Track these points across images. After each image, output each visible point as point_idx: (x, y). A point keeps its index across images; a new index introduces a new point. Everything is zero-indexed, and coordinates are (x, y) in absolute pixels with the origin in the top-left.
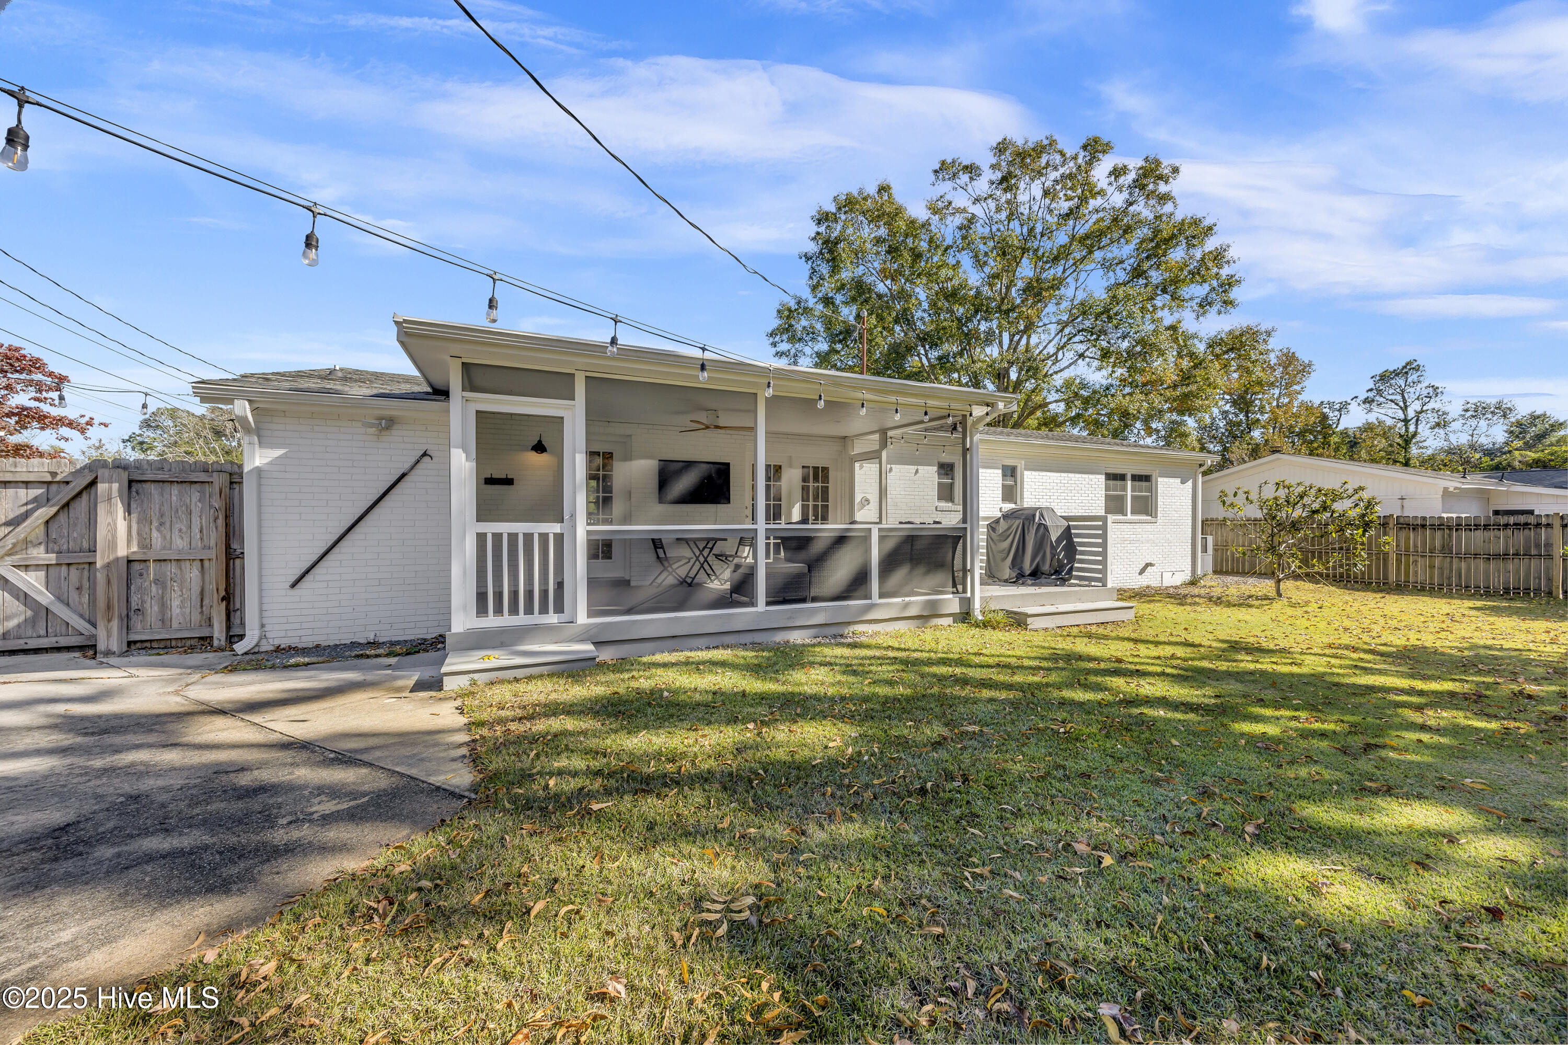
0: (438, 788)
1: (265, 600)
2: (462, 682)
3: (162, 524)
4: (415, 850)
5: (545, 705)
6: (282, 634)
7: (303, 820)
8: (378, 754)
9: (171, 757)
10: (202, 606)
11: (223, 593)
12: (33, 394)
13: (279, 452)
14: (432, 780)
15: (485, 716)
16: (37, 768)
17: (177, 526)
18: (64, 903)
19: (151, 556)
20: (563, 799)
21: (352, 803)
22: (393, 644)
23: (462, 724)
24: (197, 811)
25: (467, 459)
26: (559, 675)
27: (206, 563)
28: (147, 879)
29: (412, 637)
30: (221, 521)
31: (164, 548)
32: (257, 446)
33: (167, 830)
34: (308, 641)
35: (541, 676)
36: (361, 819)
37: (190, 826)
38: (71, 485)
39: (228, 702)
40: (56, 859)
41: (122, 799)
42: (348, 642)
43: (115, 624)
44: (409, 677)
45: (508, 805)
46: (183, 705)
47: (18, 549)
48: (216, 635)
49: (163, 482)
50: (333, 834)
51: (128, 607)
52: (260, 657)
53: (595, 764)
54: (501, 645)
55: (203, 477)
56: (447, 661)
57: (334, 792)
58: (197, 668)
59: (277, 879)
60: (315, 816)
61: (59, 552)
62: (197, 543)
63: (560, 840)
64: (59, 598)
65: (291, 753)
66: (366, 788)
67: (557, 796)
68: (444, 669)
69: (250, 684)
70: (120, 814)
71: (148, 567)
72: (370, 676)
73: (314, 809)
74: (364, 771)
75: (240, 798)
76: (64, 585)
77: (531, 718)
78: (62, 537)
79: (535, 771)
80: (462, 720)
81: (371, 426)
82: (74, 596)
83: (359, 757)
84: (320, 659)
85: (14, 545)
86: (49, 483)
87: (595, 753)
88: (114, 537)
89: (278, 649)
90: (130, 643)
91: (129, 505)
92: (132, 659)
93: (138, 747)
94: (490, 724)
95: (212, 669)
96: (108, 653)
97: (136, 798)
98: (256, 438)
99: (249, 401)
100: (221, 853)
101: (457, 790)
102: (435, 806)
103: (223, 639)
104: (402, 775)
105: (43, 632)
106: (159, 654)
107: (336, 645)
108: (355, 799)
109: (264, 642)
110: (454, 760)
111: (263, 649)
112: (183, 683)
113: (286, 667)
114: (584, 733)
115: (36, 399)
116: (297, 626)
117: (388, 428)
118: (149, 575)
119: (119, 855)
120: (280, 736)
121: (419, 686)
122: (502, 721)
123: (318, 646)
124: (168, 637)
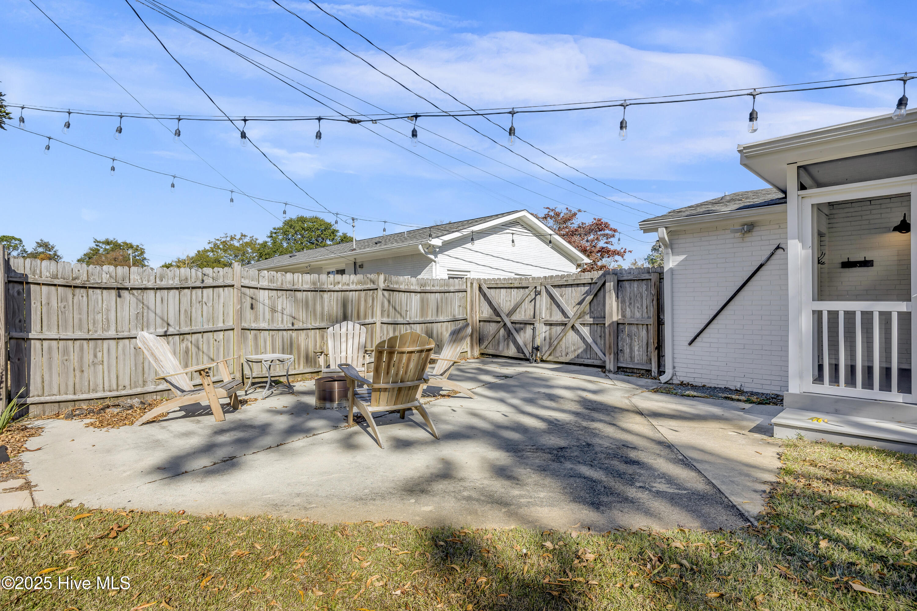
0: (734, 506)
1: (675, 351)
2: (792, 434)
3: (630, 304)
4: (692, 538)
5: (858, 477)
6: (684, 374)
7: (647, 489)
8: (707, 466)
9: (609, 430)
10: (647, 352)
11: (656, 345)
12: (605, 241)
13: (682, 257)
14: (732, 498)
15: (797, 467)
16: (566, 419)
17: (637, 305)
18: (548, 481)
19: (627, 321)
20: (828, 563)
21: (676, 491)
22: (752, 394)
23: (775, 467)
24: (606, 462)
25: (803, 247)
26: (889, 454)
27: (649, 326)
28: (575, 485)
29: (768, 392)
30: (655, 302)
31: (631, 317)
32: (671, 255)
33: (592, 466)
34: (698, 382)
35: (868, 450)
36: (676, 503)
37: (600, 468)
38: (598, 284)
39: (646, 410)
40: (554, 461)
41: (584, 444)
42: (723, 387)
43: (612, 356)
44: (752, 421)
45: (774, 543)
46: (628, 405)
47: (581, 316)
48: (653, 369)
49: (631, 280)
50: (658, 505)
51: (618, 349)
52: (671, 386)
53: (881, 549)
54: (836, 412)
55: (647, 276)
56: (781, 415)
57: (670, 480)
58: (641, 386)
59: (620, 514)
60: (654, 489)
61: (594, 318)
62: (645, 315)
63: (806, 595)
64: (594, 340)
65: (661, 448)
66: (689, 485)
67: (822, 558)
68: (774, 420)
69: (661, 401)
70: (581, 450)
71: (625, 327)
72: (727, 414)
73: (655, 485)
74: (693, 474)
75: (626, 463)
76: (596, 334)
77: (837, 482)
78: (595, 310)
79: (813, 527)
80: (779, 464)
81: (736, 231)
82: (599, 339)
83: (695, 464)
84: (703, 395)
85: (580, 314)
86: (590, 284)
87: (886, 539)
88: (612, 310)
89: (682, 384)
90: (619, 368)
91: (618, 293)
92: (618, 376)
93: (601, 421)
94: (797, 476)
95: (647, 388)
96: (610, 371)
97: (589, 445)
98: (670, 250)
99: (666, 228)
100: (605, 488)
101: (746, 514)
102: (725, 517)
103: (656, 372)
104: (714, 486)
105: (589, 357)
106: (628, 376)
107: (715, 388)
108: (679, 489)
109: (675, 378)
110: (755, 491)
111: (675, 382)
112: (633, 393)
113: (683, 396)
114: (886, 516)
115: (606, 243)
116: (692, 371)
117: (749, 231)
118: (625, 331)
119: (571, 469)
120: (661, 435)
121: (758, 429)
122: (808, 477)
123: (704, 386)
124: (633, 367)
